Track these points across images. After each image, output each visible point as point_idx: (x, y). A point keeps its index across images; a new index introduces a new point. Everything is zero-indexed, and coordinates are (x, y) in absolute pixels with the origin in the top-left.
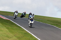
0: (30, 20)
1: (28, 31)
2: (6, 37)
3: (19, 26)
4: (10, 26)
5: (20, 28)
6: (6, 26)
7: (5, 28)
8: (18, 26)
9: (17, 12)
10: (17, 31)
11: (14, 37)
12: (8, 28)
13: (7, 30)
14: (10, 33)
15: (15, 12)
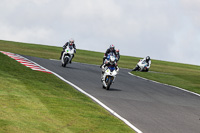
0: (108, 65)
1: (112, 111)
2: (39, 128)
3: (84, 95)
4: (52, 94)
5: (86, 98)
6: (38, 95)
7: (37, 100)
8: (80, 94)
9: (72, 45)
10: (76, 108)
11: (66, 130)
12: (45, 101)
13: (42, 105)
14: (51, 116)
15: (67, 44)
